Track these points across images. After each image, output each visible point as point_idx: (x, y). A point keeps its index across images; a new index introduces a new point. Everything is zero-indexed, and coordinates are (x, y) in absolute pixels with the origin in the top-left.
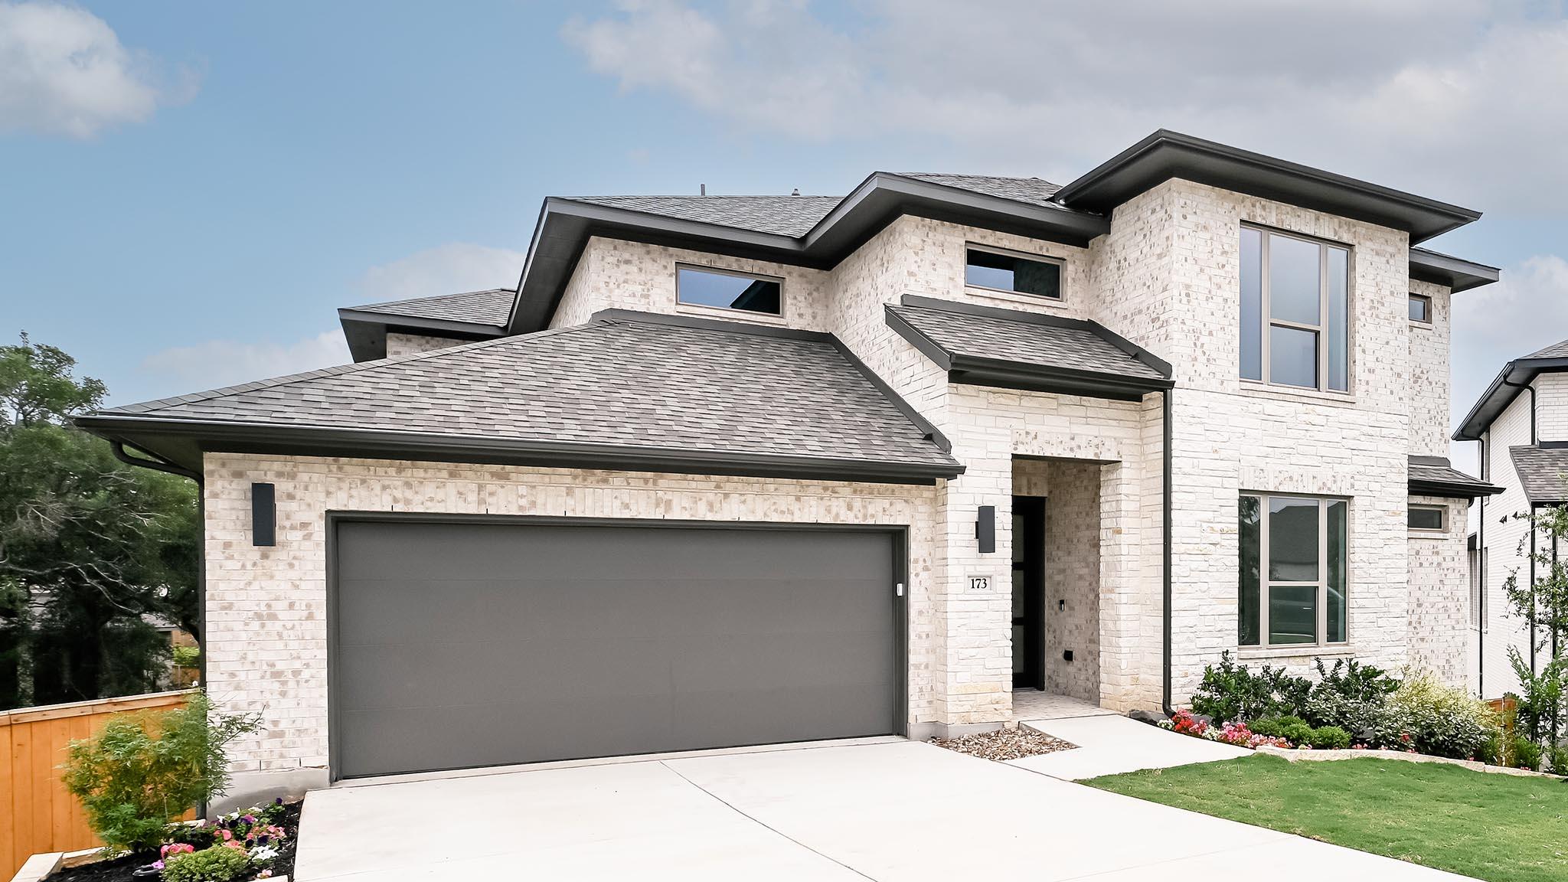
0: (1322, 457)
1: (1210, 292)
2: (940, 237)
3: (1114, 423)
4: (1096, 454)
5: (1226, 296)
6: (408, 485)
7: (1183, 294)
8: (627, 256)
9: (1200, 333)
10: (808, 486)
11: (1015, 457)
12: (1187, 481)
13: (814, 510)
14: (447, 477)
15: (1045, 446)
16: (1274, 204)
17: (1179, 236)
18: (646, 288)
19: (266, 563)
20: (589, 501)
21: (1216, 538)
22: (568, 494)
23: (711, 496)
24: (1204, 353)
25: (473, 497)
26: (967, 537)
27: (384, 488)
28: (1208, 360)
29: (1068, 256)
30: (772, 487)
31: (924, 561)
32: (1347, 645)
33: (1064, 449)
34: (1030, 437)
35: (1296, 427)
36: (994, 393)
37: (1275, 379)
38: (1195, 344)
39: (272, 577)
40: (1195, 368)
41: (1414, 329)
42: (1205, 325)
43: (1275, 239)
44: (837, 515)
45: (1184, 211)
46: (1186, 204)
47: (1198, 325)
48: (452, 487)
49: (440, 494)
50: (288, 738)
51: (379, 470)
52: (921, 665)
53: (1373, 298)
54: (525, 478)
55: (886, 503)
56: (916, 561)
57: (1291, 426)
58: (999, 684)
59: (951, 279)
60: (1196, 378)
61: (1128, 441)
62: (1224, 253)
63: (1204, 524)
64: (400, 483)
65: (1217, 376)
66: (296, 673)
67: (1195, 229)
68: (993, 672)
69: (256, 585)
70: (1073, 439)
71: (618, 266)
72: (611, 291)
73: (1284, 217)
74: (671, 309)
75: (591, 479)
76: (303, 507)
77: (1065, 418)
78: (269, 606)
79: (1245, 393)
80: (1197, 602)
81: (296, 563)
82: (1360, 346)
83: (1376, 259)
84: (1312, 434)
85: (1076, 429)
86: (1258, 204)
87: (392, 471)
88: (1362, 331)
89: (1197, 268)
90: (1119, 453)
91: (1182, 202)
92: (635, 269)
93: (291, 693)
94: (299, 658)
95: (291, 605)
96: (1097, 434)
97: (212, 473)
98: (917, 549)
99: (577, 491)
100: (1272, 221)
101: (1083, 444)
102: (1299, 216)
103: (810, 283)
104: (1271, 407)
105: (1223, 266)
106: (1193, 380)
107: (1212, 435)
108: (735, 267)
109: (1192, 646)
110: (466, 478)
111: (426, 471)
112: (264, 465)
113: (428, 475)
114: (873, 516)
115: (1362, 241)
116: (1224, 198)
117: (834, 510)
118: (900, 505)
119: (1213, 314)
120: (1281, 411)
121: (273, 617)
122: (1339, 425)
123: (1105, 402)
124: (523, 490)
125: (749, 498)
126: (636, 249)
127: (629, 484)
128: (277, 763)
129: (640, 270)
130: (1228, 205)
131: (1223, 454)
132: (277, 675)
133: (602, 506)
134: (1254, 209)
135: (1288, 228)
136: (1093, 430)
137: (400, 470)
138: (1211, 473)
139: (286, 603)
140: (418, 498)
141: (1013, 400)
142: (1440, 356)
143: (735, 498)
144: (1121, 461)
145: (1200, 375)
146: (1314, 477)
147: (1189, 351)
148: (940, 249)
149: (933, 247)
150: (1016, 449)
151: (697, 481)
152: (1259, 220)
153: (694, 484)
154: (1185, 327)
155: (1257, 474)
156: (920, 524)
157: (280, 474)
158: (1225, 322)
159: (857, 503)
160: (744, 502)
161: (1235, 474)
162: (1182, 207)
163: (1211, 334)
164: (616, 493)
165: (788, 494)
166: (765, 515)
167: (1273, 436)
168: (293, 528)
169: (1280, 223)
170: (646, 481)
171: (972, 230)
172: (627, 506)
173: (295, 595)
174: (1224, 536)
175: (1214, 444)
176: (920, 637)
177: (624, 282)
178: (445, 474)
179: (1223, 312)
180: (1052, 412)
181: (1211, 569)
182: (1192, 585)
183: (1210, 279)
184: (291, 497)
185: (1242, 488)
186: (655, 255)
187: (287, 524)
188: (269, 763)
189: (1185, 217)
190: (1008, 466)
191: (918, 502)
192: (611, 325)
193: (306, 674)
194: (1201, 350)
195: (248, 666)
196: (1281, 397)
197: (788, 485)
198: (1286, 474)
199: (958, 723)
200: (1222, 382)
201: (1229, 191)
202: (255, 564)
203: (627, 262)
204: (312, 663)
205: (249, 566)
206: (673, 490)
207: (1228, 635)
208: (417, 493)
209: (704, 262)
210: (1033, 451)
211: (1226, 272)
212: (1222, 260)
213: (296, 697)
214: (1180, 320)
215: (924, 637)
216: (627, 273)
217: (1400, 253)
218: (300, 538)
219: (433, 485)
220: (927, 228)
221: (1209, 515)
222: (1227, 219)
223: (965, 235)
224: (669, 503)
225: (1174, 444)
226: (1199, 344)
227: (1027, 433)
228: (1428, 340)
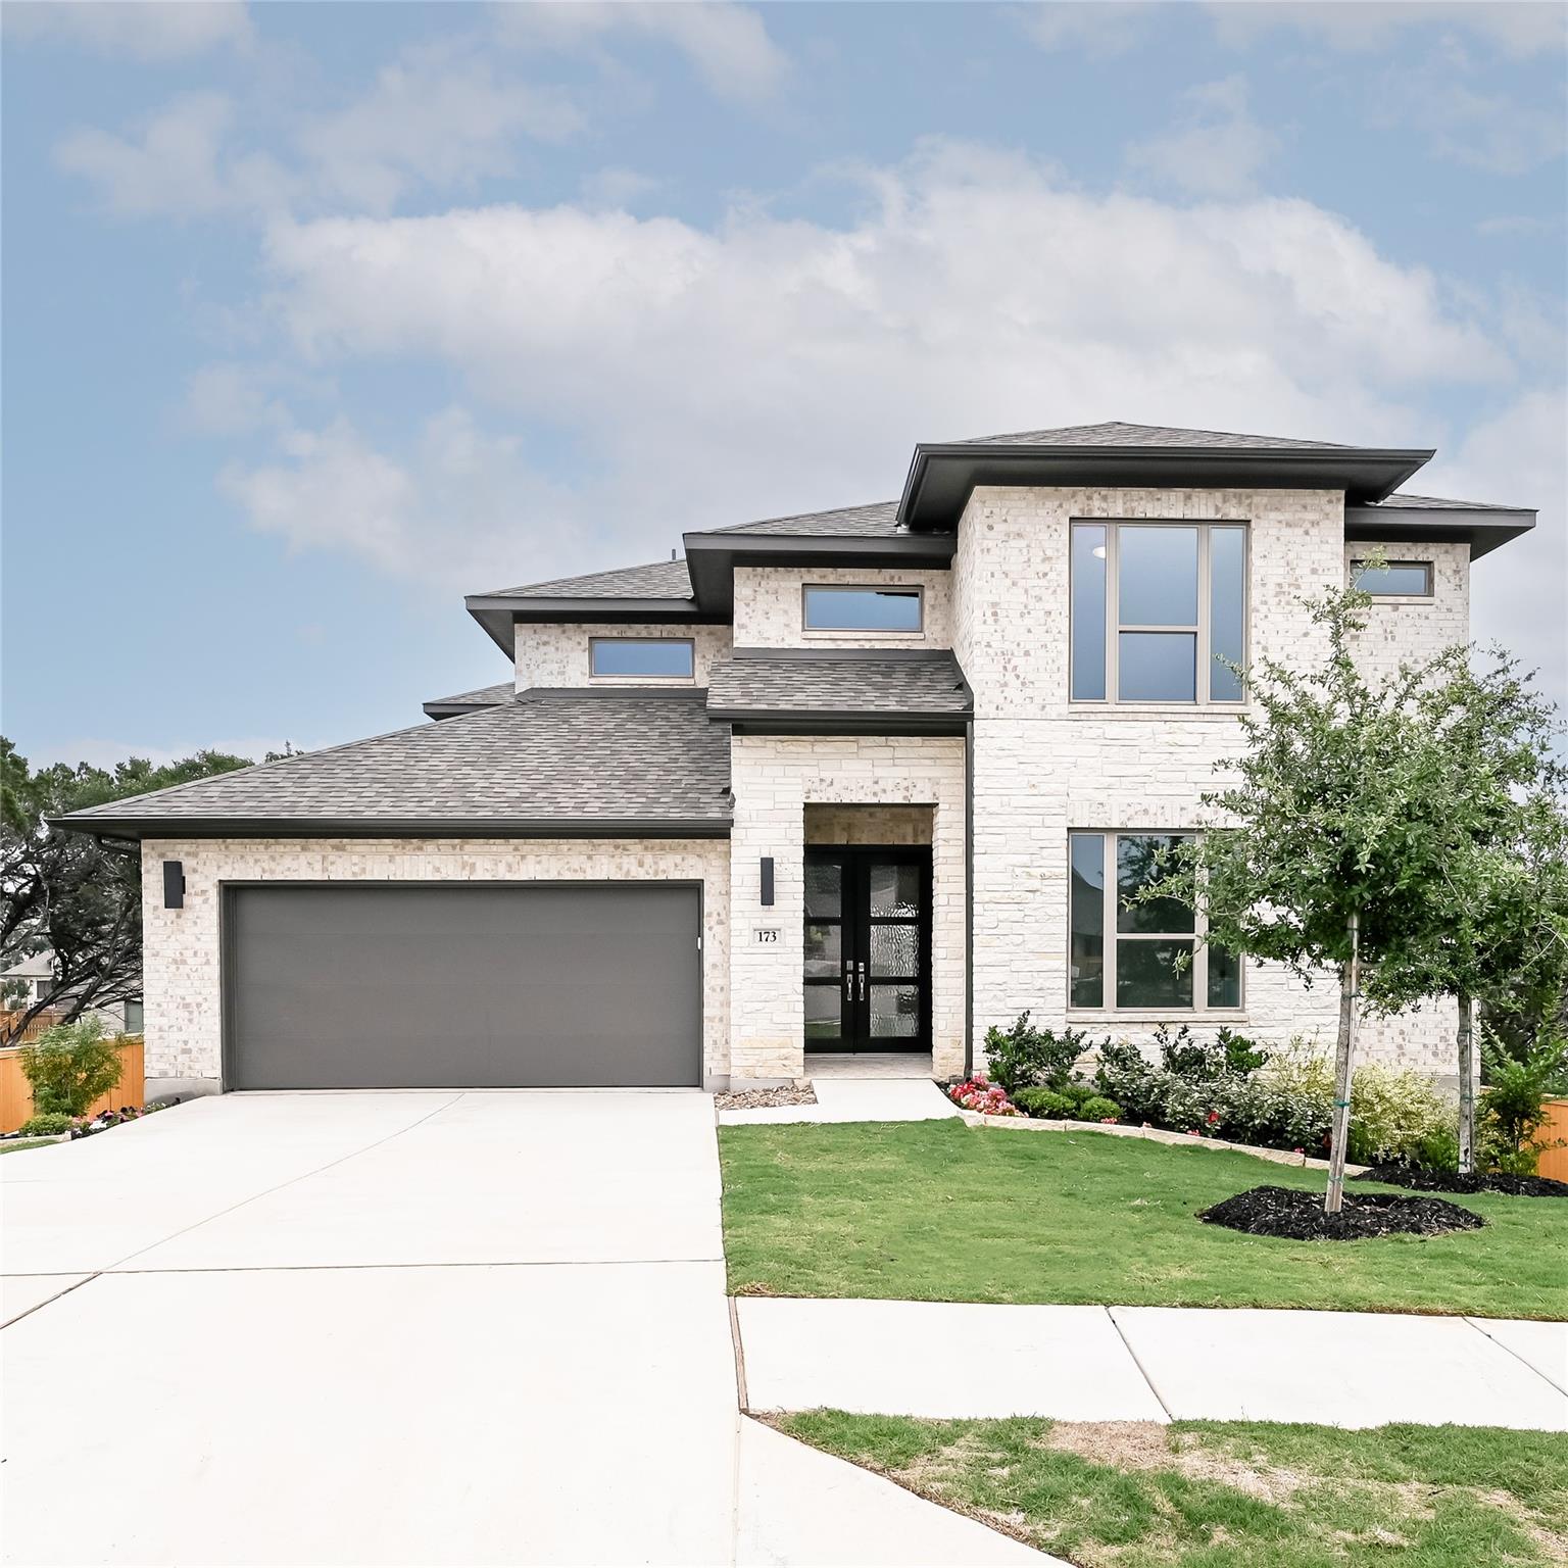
0: (1196, 783)
1: (1026, 607)
2: (773, 584)
3: (928, 762)
4: (905, 798)
5: (1047, 608)
6: (273, 858)
7: (989, 614)
8: (545, 638)
9: (1012, 654)
10: (599, 845)
11: (807, 806)
12: (993, 821)
13: (605, 867)
14: (299, 850)
15: (843, 792)
16: (1120, 492)
17: (982, 550)
18: (562, 665)
19: (180, 921)
20: (407, 865)
21: (1036, 884)
22: (390, 861)
23: (510, 858)
24: (1018, 677)
25: (318, 866)
26: (752, 890)
27: (256, 861)
28: (1023, 684)
29: (925, 581)
30: (566, 847)
31: (719, 914)
32: (1243, 1011)
33: (866, 794)
34: (825, 785)
35: (1153, 751)
36: (782, 742)
37: (1126, 695)
38: (1005, 668)
39: (183, 932)
40: (1005, 694)
41: (1400, 607)
42: (1018, 645)
43: (1126, 531)
44: (628, 872)
45: (990, 521)
46: (992, 512)
47: (1007, 646)
48: (304, 858)
49: (294, 865)
50: (194, 1054)
51: (254, 848)
52: (715, 1018)
53: (1280, 580)
54: (358, 849)
55: (678, 859)
56: (710, 915)
57: (1146, 749)
58: (789, 1040)
59: (787, 625)
60: (1006, 706)
61: (946, 781)
62: (1047, 559)
63: (1016, 869)
64: (267, 857)
65: (1036, 700)
66: (199, 1005)
67: (1006, 538)
68: (782, 1027)
69: (173, 938)
70: (876, 783)
71: (537, 648)
72: (531, 672)
73: (1135, 504)
74: (585, 682)
75: (408, 847)
76: (204, 878)
77: (866, 761)
78: (181, 954)
79: (1076, 717)
80: (1007, 957)
81: (198, 921)
82: (1258, 643)
83: (1287, 531)
84: (1179, 757)
85: (879, 772)
86: (1096, 496)
87: (262, 848)
88: (1263, 625)
89: (1008, 582)
90: (934, 795)
91: (987, 511)
92: (553, 649)
93: (195, 1021)
94: (200, 994)
95: (195, 953)
96: (906, 776)
97: (146, 854)
98: (710, 903)
99: (397, 857)
100: (1118, 510)
101: (889, 788)
102: (1158, 499)
103: (718, 639)
104: (1114, 730)
105: (1045, 575)
106: (1002, 709)
107: (1030, 769)
108: (644, 634)
109: (1001, 1005)
110: (313, 851)
111: (285, 847)
112: (179, 847)
113: (286, 850)
114: (664, 871)
115: (1261, 514)
116: (1047, 497)
117: (625, 867)
118: (692, 860)
119: (1029, 631)
120: (1132, 733)
121: (184, 962)
122: (1224, 743)
123: (917, 740)
124: (355, 859)
125: (544, 858)
126: (554, 629)
127: (439, 850)
128: (187, 1073)
129: (557, 649)
130: (1051, 505)
131: (1043, 789)
132: (187, 1006)
133: (418, 871)
134: (1090, 502)
135: (1143, 516)
136: (902, 772)
137: (267, 847)
138: (1026, 811)
139: (191, 952)
140: (279, 869)
141: (805, 747)
142: (1449, 637)
143: (531, 859)
144: (938, 804)
145: (1011, 702)
146: (1182, 809)
147: (998, 677)
148: (774, 596)
149: (766, 596)
150: (808, 797)
151: (498, 846)
152: (1097, 514)
153: (494, 848)
154: (990, 650)
155: (1093, 809)
156: (713, 878)
157: (188, 854)
158: (1049, 638)
159: (649, 859)
160: (539, 862)
161: (1062, 811)
162: (988, 517)
163: (1027, 653)
164: (429, 858)
165: (580, 854)
166: (559, 873)
167: (1119, 763)
168: (196, 894)
169: (1130, 512)
170: (454, 847)
171: (809, 572)
172: (438, 870)
173: (198, 946)
174: (1046, 882)
175: (1030, 778)
176: (714, 990)
177: (543, 662)
178: (298, 848)
179: (1045, 627)
180: (850, 756)
181: (1026, 919)
182: (1001, 937)
183: (1026, 591)
184: (195, 871)
185: (1071, 826)
186: (570, 633)
187: (193, 892)
188: (182, 1073)
189: (991, 528)
190: (799, 815)
191: (712, 856)
192: (524, 704)
193: (205, 1006)
194: (1013, 674)
195: (169, 999)
196: (1131, 717)
197: (580, 844)
198: (1139, 808)
199: (742, 1077)
200: (1044, 707)
201: (1054, 488)
202: (172, 923)
203: (545, 643)
204: (209, 997)
205: (169, 923)
206: (477, 854)
207: (1051, 994)
208: (278, 864)
209: (615, 634)
210: (828, 799)
211: (1049, 581)
212: (1045, 568)
213: (198, 1023)
214: (984, 643)
215: (719, 990)
216: (545, 654)
217: (1328, 519)
218: (201, 902)
219: (290, 858)
220: (759, 577)
221: (1025, 859)
222: (1050, 520)
223: (801, 577)
224: (473, 865)
225: (976, 781)
226: (1009, 667)
227: (822, 780)
228: (1427, 618)
